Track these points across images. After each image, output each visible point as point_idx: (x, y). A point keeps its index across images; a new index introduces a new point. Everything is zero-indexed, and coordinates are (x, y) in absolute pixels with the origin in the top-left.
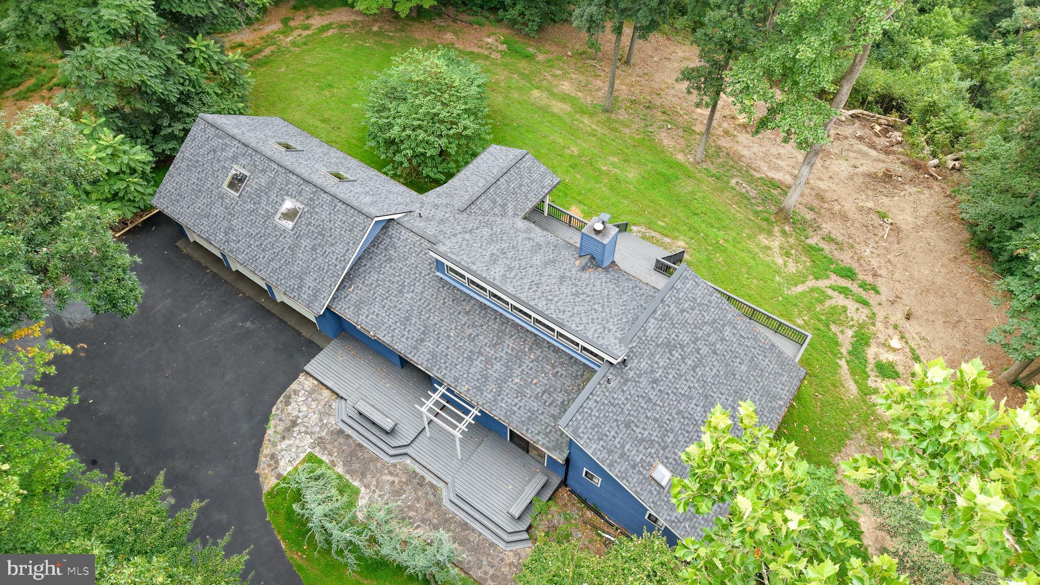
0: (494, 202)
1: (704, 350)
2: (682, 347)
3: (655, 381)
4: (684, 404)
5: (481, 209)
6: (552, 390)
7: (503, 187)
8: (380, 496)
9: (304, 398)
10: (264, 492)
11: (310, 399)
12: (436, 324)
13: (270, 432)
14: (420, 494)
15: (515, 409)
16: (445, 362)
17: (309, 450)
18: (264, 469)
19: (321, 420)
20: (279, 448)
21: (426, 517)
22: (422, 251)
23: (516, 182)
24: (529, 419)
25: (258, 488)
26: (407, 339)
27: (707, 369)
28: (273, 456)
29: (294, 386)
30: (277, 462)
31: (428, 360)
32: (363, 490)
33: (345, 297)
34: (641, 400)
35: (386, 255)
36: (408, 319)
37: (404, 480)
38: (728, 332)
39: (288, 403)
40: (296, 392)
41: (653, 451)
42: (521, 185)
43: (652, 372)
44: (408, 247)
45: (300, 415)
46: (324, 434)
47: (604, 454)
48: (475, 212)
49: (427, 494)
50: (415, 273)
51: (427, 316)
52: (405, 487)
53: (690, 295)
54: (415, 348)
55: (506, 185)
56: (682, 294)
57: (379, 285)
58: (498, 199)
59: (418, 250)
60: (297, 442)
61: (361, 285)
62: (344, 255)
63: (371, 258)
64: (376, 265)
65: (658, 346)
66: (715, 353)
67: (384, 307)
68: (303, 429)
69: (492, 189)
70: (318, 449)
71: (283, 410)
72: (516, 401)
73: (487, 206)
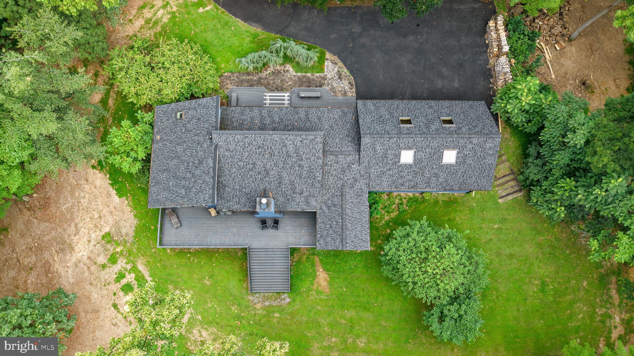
0: (334, 205)
1: (188, 175)
2: (197, 167)
3: (198, 144)
4: (185, 146)
5: (337, 196)
6: (240, 125)
7: (337, 217)
8: (287, 76)
9: (346, 88)
10: (327, 52)
11: (343, 90)
12: (306, 123)
13: (346, 70)
14: (275, 85)
15: (250, 113)
16: (291, 113)
17: (325, 73)
18: (335, 58)
19: (331, 86)
20: (337, 67)
21: (266, 80)
22: (336, 146)
23: (334, 226)
24: (243, 112)
25: (330, 51)
26: (313, 113)
27: (184, 169)
28: (336, 64)
29: (354, 90)
30: (333, 63)
31: (298, 110)
32: (295, 74)
33: (353, 113)
34: (199, 132)
35: (351, 136)
36: (319, 120)
37: (284, 86)
38: (183, 192)
39: (349, 83)
40: (351, 89)
41: (187, 120)
42: (331, 227)
43: (201, 146)
44: (344, 144)
45: (341, 82)
46: (326, 82)
47: (200, 102)
48: (337, 192)
49: (272, 87)
50: (331, 136)
51: (312, 124)
52: (281, 84)
53: (204, 191)
54: (307, 112)
55: (337, 220)
56: (208, 189)
57: (343, 125)
58: (334, 209)
59: (338, 145)
60: (332, 73)
61: (351, 121)
62: (364, 120)
63: (356, 132)
64: (352, 131)
65: (205, 158)
66: (184, 178)
67: (333, 118)
68: (335, 78)
69: (340, 212)
70: (323, 76)
71: (349, 79)
72: (252, 115)
73: (335, 200)
